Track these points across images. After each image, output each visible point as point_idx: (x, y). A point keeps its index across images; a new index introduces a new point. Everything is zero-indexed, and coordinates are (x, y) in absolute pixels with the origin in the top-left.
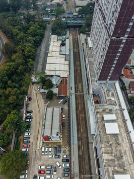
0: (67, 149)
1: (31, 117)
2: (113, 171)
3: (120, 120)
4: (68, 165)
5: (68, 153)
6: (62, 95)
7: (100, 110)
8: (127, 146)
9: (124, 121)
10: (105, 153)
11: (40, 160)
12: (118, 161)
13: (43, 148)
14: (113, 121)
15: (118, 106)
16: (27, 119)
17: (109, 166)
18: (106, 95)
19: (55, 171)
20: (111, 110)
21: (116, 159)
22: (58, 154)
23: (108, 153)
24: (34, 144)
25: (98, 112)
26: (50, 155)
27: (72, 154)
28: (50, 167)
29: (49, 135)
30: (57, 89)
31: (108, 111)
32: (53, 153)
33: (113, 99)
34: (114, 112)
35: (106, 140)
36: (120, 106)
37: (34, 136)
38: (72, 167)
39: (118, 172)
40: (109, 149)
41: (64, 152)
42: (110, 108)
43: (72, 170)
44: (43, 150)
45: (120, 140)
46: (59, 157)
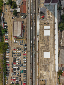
0: (26, 41)
1: (7, 26)
2: (43, 51)
3: (52, 29)
4: (26, 47)
5: (26, 43)
6: (23, 13)
7: (43, 23)
8: (52, 41)
9: (54, 29)
10: (42, 44)
11: (14, 45)
12: (47, 47)
13: (15, 41)
14: (48, 29)
15: (53, 21)
16: (5, 27)
17: (42, 49)
18: (48, 14)
19: (21, 49)
20: (48, 23)
21: (46, 46)
22: (22, 43)
23: (43, 44)
24: (10, 39)
25: (41, 24)
26: (18, 43)
27: (28, 43)
28: (18, 48)
29: (16, 36)
30: (20, 9)
31: (47, 23)
32: (20, 43)
33: (51, 16)
34: (50, 24)
35: (43, 38)
36: (54, 21)
37: (10, 35)
38: (28, 48)
39: (45, 51)
40: (44, 42)
41: (25, 42)
42: (49, 22)
43: (28, 49)
44: (15, 42)
45: (50, 38)
46: (22, 44)
